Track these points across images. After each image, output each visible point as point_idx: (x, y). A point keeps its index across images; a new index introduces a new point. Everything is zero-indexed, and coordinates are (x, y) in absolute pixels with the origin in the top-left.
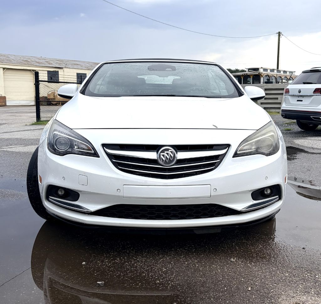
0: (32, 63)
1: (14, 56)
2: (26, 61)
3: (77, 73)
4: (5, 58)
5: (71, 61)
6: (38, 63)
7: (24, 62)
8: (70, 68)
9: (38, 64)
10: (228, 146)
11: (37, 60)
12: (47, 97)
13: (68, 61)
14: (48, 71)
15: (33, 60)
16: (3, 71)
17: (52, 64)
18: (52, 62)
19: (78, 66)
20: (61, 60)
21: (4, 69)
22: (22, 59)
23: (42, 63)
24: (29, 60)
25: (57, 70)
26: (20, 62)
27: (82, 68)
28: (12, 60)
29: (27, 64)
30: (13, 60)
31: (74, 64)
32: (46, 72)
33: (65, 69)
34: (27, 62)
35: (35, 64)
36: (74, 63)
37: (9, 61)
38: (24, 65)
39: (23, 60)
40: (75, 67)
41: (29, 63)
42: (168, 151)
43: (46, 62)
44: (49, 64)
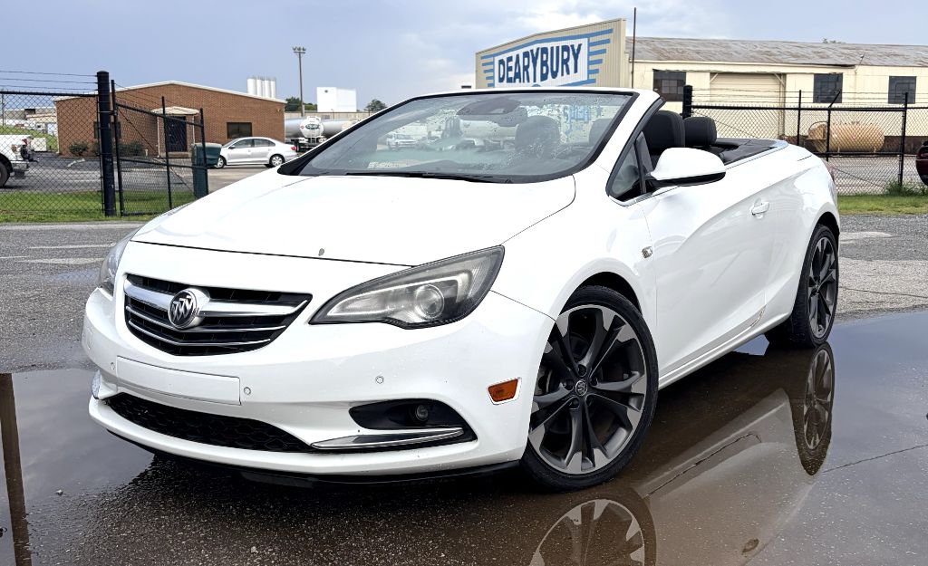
0: (780, 58)
1: (743, 42)
2: (767, 53)
3: (890, 77)
4: (719, 49)
5: (880, 46)
6: (794, 56)
7: (761, 57)
8: (872, 65)
9: (792, 60)
11: (794, 51)
12: (807, 137)
13: (873, 47)
14: (816, 75)
15: (783, 50)
16: (711, 78)
17: (828, 57)
18: (829, 53)
19: (897, 58)
20: (854, 47)
21: (713, 74)
22: (758, 49)
23: (803, 56)
24: (774, 51)
25: (838, 71)
26: (752, 57)
27: (905, 63)
28: (734, 54)
29: (766, 60)
30: (736, 52)
31: (884, 55)
32: (811, 79)
33: (860, 69)
34: (768, 57)
35: (786, 61)
36: (888, 51)
37: (728, 56)
38: (762, 62)
39: (759, 52)
40: (889, 60)
41: (771, 57)
43: (815, 52)
44: (822, 57)
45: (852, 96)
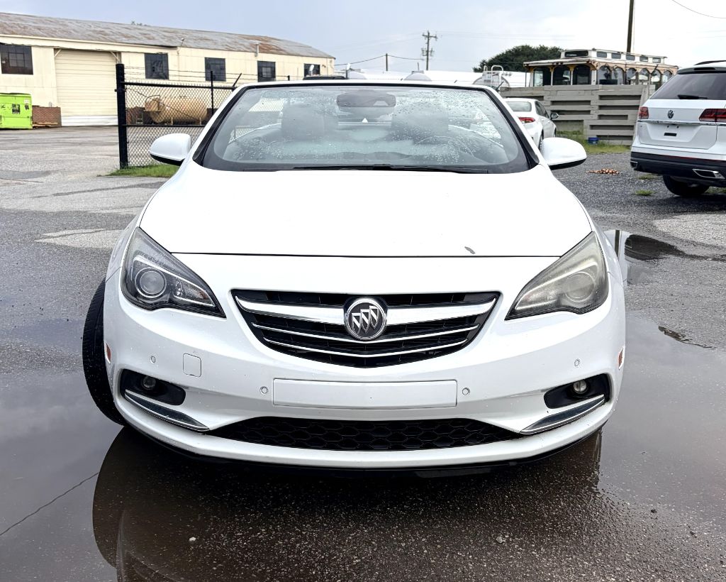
0: (113, 37)
1: (77, 21)
2: (101, 32)
3: (206, 58)
4: (58, 27)
5: (193, 31)
6: (126, 37)
7: (96, 35)
8: (191, 47)
9: (124, 40)
10: (496, 295)
11: (124, 31)
12: (144, 109)
13: (187, 31)
14: (147, 55)
15: (115, 31)
16: (55, 53)
17: (154, 39)
18: (154, 35)
19: (208, 42)
20: (172, 30)
21: (56, 49)
22: (93, 28)
23: (133, 36)
24: (107, 31)
25: (164, 51)
26: (89, 35)
27: (215, 47)
28: (72, 31)
29: (103, 39)
30: (74, 30)
31: (199, 40)
32: (143, 57)
33: (181, 50)
34: (103, 36)
35: (119, 40)
36: (200, 35)
37: (68, 35)
38: (98, 41)
39: (94, 31)
40: (202, 44)
41: (106, 37)
42: (368, 308)
43: (141, 34)
44: (149, 39)
45: (177, 73)
